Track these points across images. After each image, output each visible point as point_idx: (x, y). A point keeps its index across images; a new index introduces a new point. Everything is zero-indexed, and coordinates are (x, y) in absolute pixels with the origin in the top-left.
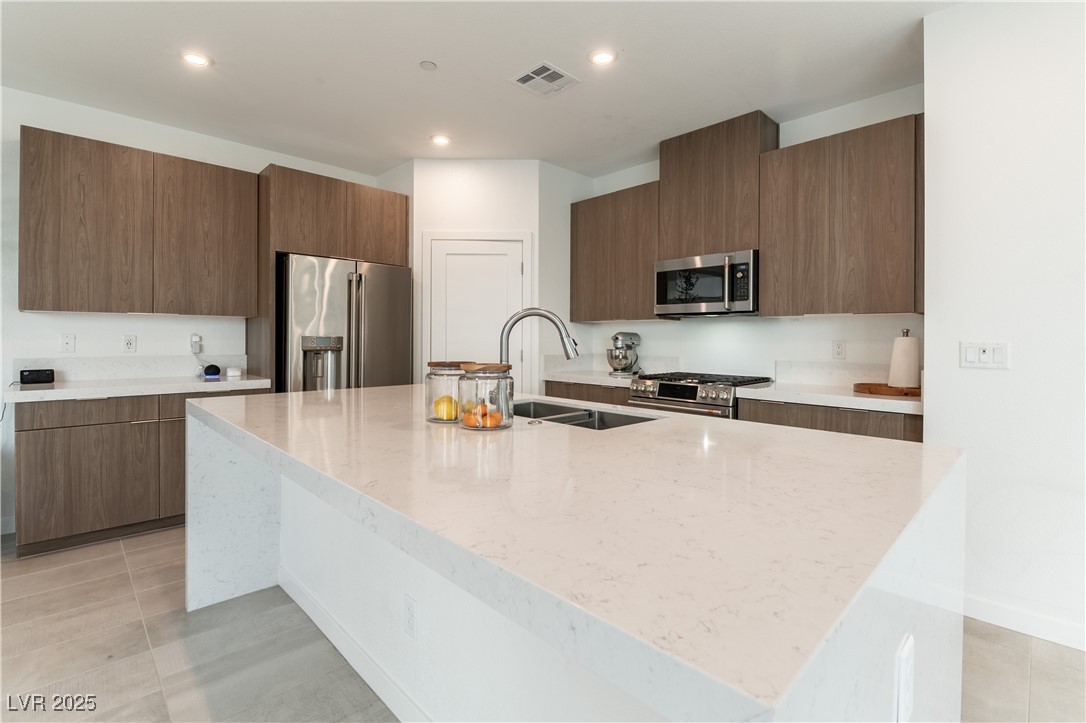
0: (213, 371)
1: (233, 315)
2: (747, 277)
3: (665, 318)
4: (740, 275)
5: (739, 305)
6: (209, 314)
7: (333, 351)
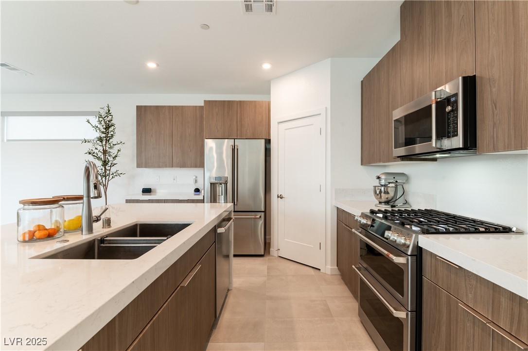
0: (197, 190)
1: (199, 167)
2: (457, 109)
3: (411, 160)
4: (449, 108)
5: (447, 143)
6: (191, 167)
7: (224, 183)
